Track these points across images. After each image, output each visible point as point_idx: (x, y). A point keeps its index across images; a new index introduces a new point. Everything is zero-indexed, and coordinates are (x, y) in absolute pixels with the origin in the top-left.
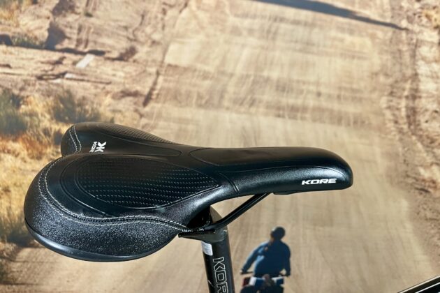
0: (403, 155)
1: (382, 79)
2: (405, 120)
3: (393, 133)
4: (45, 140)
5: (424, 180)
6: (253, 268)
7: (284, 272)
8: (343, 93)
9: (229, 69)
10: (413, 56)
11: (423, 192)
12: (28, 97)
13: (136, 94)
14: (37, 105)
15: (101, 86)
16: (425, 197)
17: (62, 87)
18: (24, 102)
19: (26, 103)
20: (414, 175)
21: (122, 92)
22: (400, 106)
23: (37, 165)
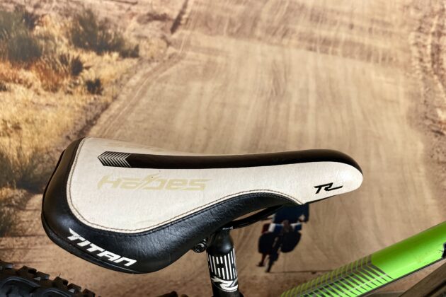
0: (425, 95)
1: (412, 12)
2: (430, 59)
3: (418, 72)
4: (62, 68)
5: (440, 122)
7: (302, 218)
8: (374, 26)
11: (439, 135)
12: (43, 16)
13: (163, 18)
14: (54, 26)
15: (126, 6)
16: (439, 139)
17: (83, 6)
18: (39, 22)
19: (41, 24)
20: (432, 117)
21: (149, 15)
22: (426, 43)
23: (52, 99)
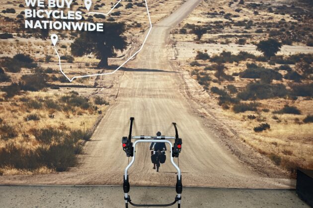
0: (191, 106)
1: (176, 85)
3: (185, 99)
4: (93, 109)
5: (201, 113)
6: (153, 148)
7: (164, 149)
8: (166, 90)
9: (135, 87)
10: (183, 78)
11: (202, 117)
13: (114, 96)
14: (92, 100)
15: (106, 94)
16: (204, 119)
17: (97, 96)
18: (89, 100)
20: (197, 112)
21: (111, 95)
22: (184, 92)
23: (91, 116)
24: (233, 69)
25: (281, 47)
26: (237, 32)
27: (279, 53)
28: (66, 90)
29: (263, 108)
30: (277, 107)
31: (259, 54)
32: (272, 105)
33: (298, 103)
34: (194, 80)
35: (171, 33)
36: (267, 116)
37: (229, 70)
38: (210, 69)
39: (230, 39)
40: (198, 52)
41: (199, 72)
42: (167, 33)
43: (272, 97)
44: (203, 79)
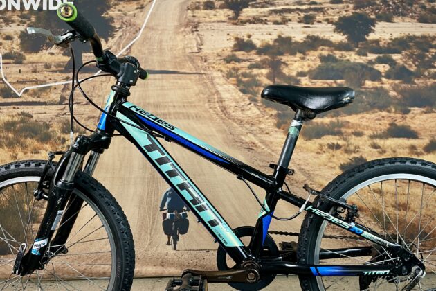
0: (228, 130)
1: (201, 96)
2: (222, 113)
3: (218, 120)
4: (58, 142)
5: (247, 143)
7: (185, 208)
8: (185, 104)
10: (213, 84)
11: (250, 150)
12: (52, 124)
13: (94, 117)
14: (56, 127)
16: (252, 152)
18: (51, 126)
20: (240, 141)
22: (216, 107)
24: (296, 64)
25: (374, 26)
26: (299, 3)
27: (371, 37)
28: (12, 110)
29: (353, 131)
30: (378, 126)
31: (339, 38)
32: (367, 124)
33: (412, 118)
34: (232, 87)
35: (188, 9)
36: (361, 143)
37: (290, 67)
38: (258, 66)
39: (289, 16)
40: (237, 39)
41: (240, 72)
42: (182, 9)
43: (366, 110)
44: (248, 84)
